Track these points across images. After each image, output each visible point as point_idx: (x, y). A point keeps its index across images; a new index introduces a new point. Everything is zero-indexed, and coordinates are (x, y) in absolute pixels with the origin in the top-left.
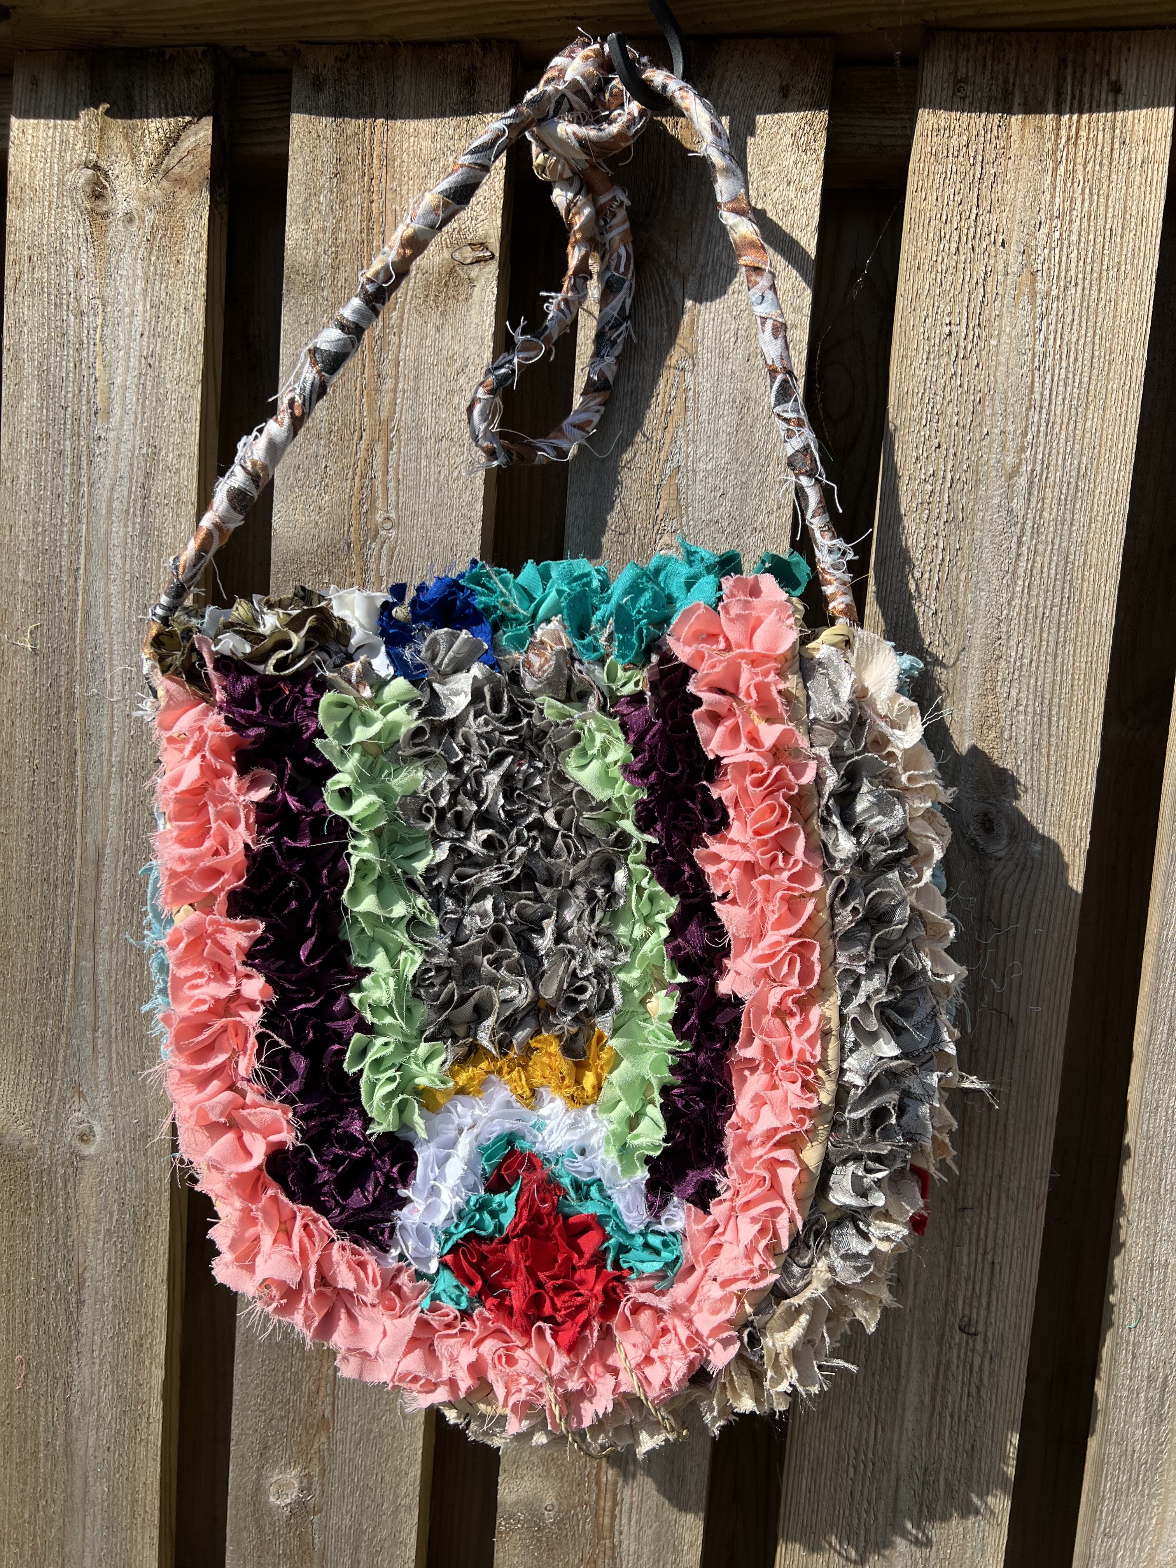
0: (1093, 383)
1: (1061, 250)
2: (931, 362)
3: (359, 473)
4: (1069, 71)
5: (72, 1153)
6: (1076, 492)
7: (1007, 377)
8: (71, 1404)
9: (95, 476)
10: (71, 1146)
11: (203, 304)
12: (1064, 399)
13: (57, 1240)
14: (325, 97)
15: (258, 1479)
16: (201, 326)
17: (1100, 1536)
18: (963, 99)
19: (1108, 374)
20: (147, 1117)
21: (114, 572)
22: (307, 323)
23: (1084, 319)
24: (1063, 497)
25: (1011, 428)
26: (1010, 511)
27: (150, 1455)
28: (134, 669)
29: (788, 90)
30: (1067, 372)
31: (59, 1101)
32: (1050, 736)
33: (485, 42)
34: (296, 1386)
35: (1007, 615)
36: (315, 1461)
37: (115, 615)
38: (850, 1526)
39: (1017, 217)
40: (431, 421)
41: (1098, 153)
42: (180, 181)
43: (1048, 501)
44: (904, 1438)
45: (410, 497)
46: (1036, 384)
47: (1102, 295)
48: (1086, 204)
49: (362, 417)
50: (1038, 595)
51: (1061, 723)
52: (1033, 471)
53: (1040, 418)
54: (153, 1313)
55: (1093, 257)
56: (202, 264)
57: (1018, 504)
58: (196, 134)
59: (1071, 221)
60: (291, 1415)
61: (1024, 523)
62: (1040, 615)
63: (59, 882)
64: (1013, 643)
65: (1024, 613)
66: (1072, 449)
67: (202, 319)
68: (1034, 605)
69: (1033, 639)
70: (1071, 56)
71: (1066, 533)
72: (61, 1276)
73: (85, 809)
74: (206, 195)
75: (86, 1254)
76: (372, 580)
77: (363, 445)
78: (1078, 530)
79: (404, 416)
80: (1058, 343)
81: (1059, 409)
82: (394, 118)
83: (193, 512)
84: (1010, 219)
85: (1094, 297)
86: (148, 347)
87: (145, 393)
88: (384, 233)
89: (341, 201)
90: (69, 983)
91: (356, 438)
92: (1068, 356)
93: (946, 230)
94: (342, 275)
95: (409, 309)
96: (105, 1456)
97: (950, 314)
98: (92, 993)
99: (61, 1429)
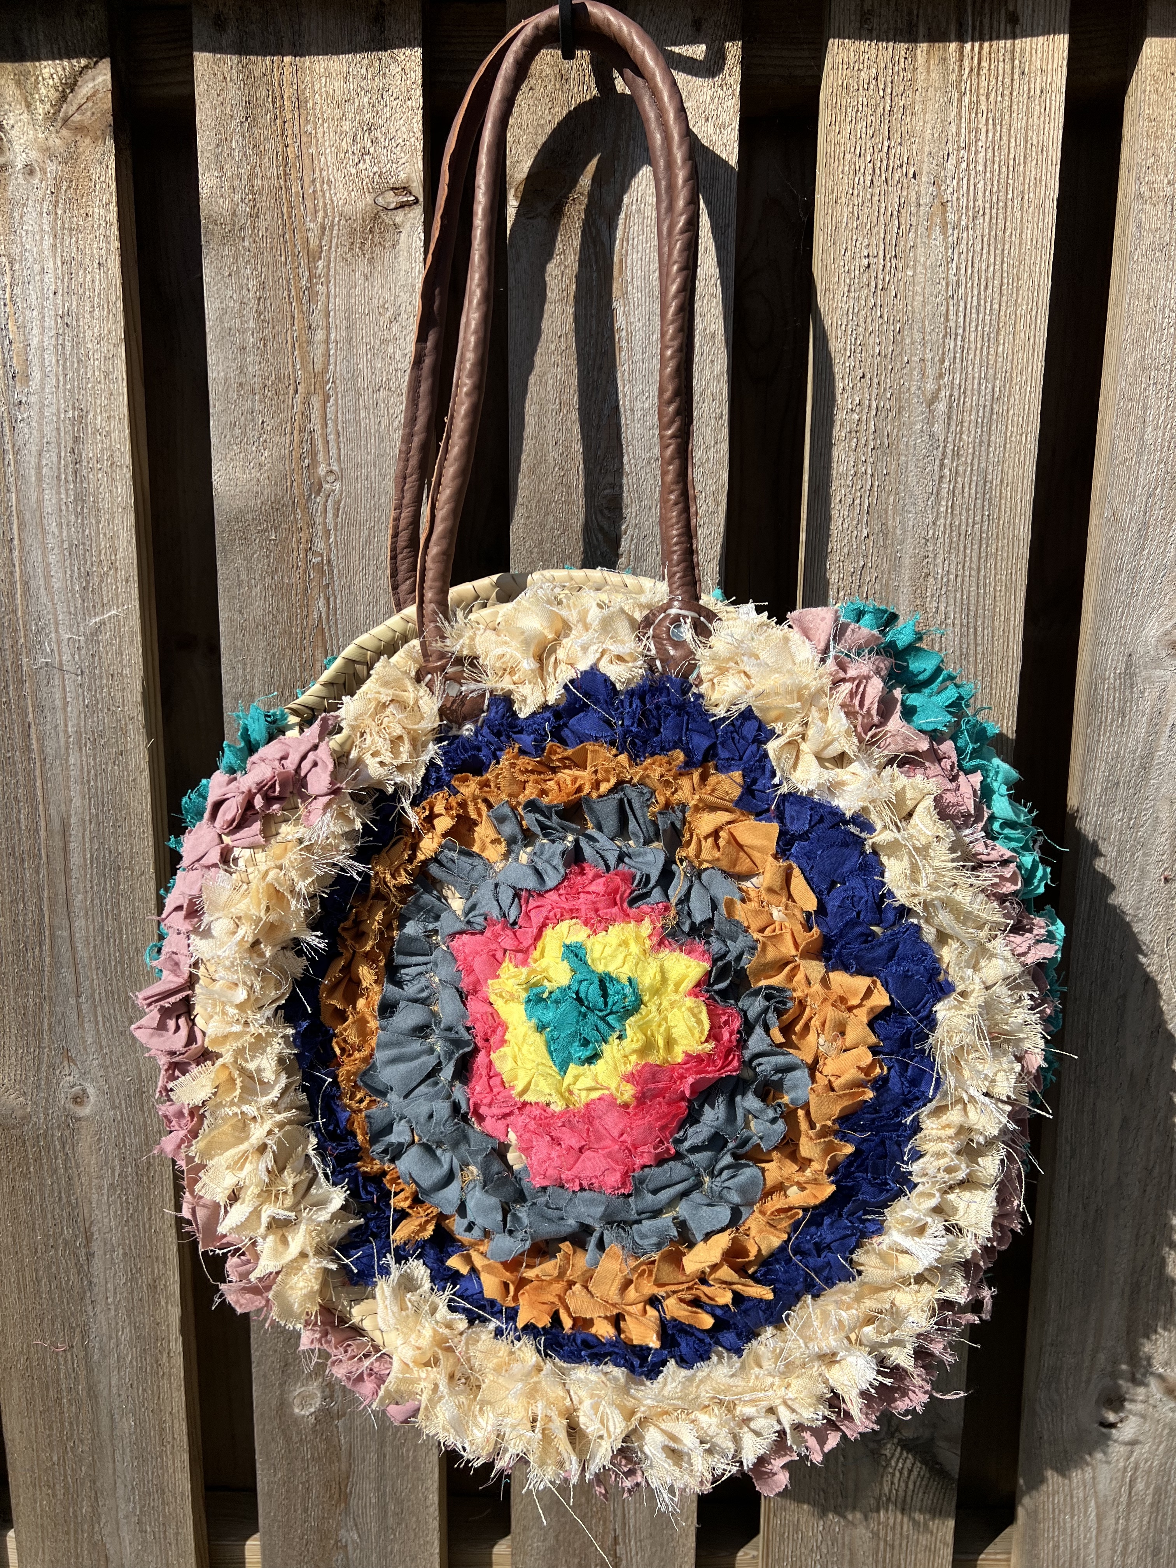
0: (1003, 309)
1: (969, 180)
2: (852, 294)
3: (297, 428)
5: (67, 1116)
7: (924, 306)
8: (90, 1350)
9: (20, 443)
10: (65, 1109)
11: (118, 259)
12: (977, 326)
13: (60, 1199)
14: (228, 35)
15: (281, 1394)
16: (119, 282)
18: (871, 31)
19: (1016, 300)
20: (140, 1074)
21: (51, 541)
22: (230, 275)
23: (992, 248)
24: (979, 420)
25: (929, 356)
26: (932, 436)
27: (174, 1386)
28: (82, 638)
29: (700, 24)
30: (979, 299)
31: (49, 1067)
32: (976, 645)
35: (934, 534)
37: (56, 585)
39: (927, 149)
40: (367, 372)
41: (1000, 84)
42: (81, 130)
43: (966, 424)
45: (351, 449)
46: (951, 312)
47: (1008, 224)
48: (990, 135)
49: (295, 371)
50: (961, 514)
51: (986, 632)
52: (951, 396)
53: (956, 345)
54: (165, 1256)
55: (998, 186)
56: (113, 217)
57: (938, 428)
58: (94, 79)
59: (977, 152)
61: (945, 447)
62: (963, 533)
63: (26, 856)
64: (939, 560)
65: (948, 531)
66: (986, 374)
67: (118, 274)
68: (957, 523)
69: (957, 555)
71: (984, 454)
72: (67, 1233)
73: (45, 781)
74: (110, 143)
75: (91, 1210)
76: (320, 534)
77: (299, 398)
78: (995, 450)
79: (338, 368)
80: (969, 271)
81: (973, 335)
82: (302, 55)
83: (129, 475)
84: (920, 151)
85: (1001, 226)
86: (64, 305)
87: (65, 354)
88: (302, 179)
89: (254, 146)
90: (47, 953)
91: (291, 392)
92: (979, 284)
93: (861, 163)
94: (262, 224)
95: (336, 258)
96: (129, 1393)
97: (867, 246)
98: (72, 961)
99: (82, 1374)
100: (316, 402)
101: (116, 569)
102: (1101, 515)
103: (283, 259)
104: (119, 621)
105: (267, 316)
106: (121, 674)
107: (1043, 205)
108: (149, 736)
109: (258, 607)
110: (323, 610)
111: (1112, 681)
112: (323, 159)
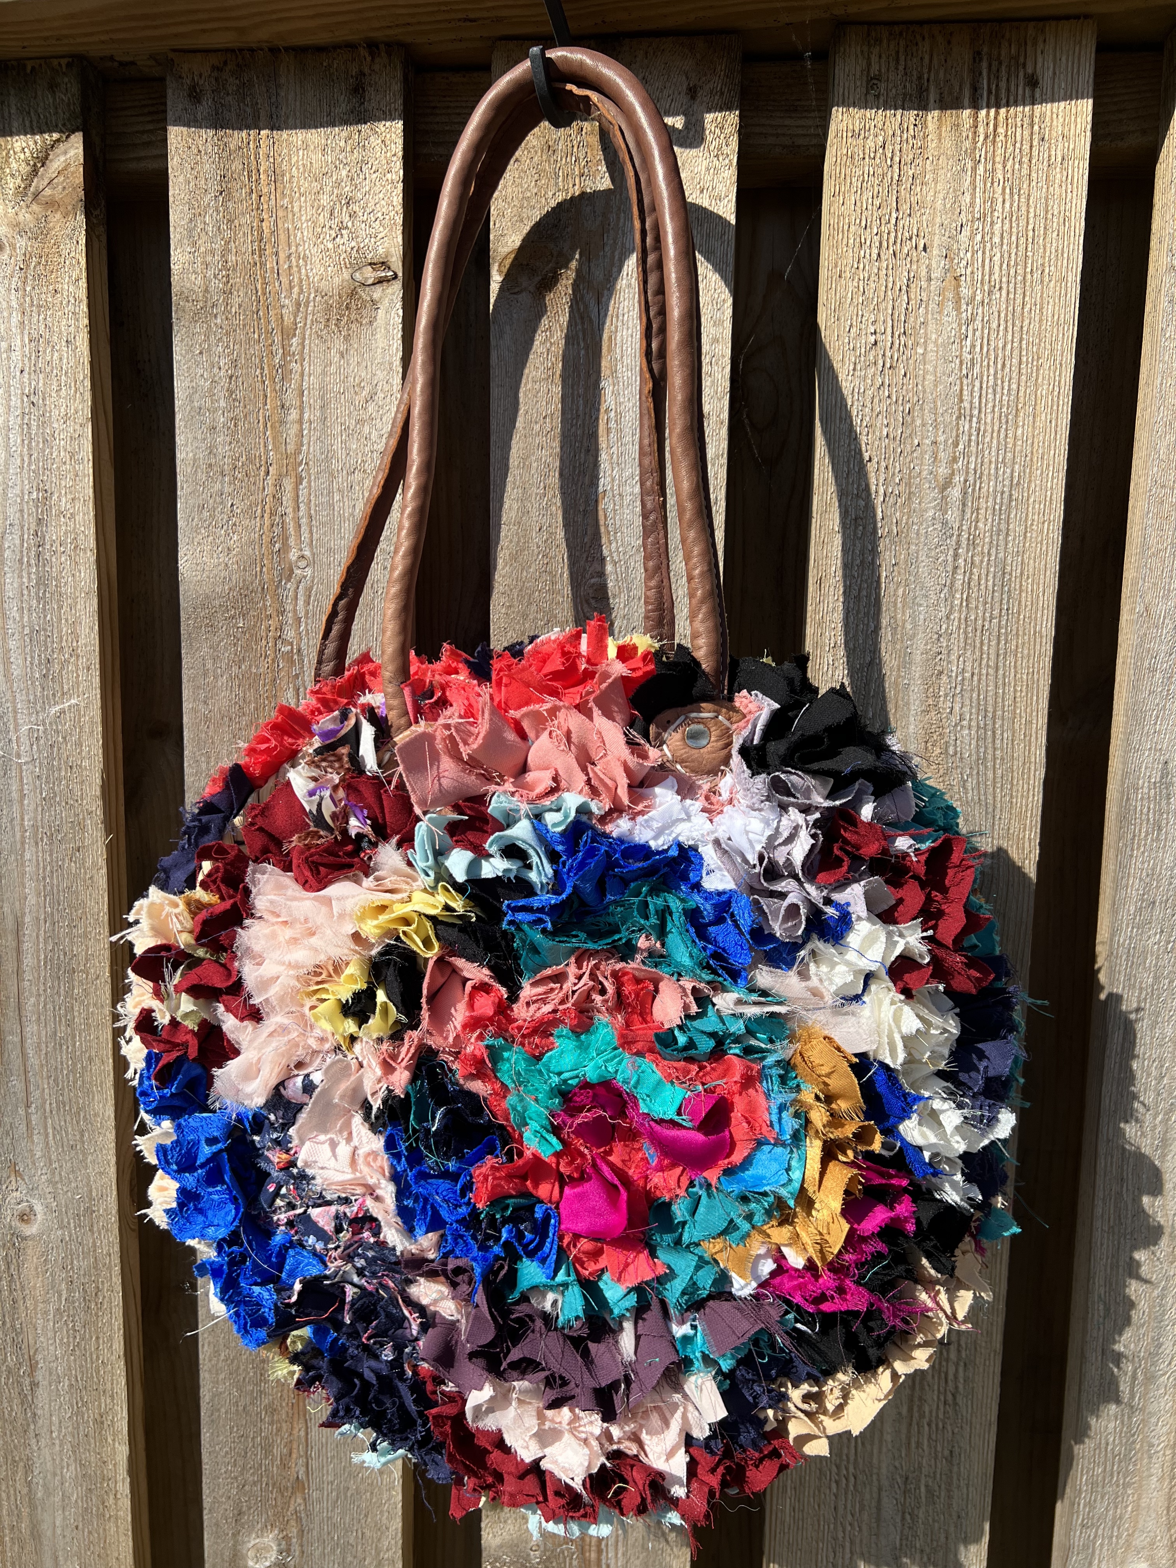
0: (1022, 389)
1: (984, 253)
2: (857, 373)
3: (268, 511)
4: (985, 65)
5: (13, 1235)
6: (1011, 501)
7: (936, 386)
8: (33, 1486)
10: (11, 1227)
11: (86, 337)
12: (994, 406)
13: (4, 1323)
14: (204, 109)
15: (234, 1545)
16: (86, 359)
17: (1079, 1528)
18: (877, 97)
19: (1037, 380)
20: (91, 1191)
21: (11, 626)
22: (201, 353)
23: (1010, 324)
24: (997, 507)
25: (941, 438)
26: (945, 523)
27: (121, 1530)
28: (41, 728)
29: (695, 92)
30: (996, 378)
32: (995, 749)
33: (373, 46)
34: (267, 1449)
35: (947, 629)
36: (293, 1523)
37: (16, 672)
38: (835, 1539)
39: (938, 220)
40: (341, 454)
41: (1017, 151)
42: (51, 204)
43: (982, 511)
44: (884, 1450)
45: (324, 534)
46: (965, 393)
47: (1027, 299)
48: (1007, 205)
49: (267, 451)
50: (977, 607)
51: (1005, 735)
52: (966, 481)
53: (971, 427)
54: (112, 1389)
55: (1016, 260)
56: (82, 293)
57: (952, 516)
58: (65, 153)
59: (992, 223)
60: (265, 1479)
61: (959, 535)
62: (979, 628)
65: (963, 626)
66: (1004, 458)
67: (86, 352)
68: (973, 618)
69: (973, 652)
70: (985, 49)
71: (1002, 543)
72: (11, 1360)
74: (81, 218)
75: (36, 1336)
76: (290, 621)
77: (270, 480)
78: (1014, 540)
79: (312, 449)
80: (985, 350)
81: (989, 417)
82: (279, 129)
83: (93, 559)
84: (931, 222)
85: (1019, 301)
86: (30, 384)
87: (30, 434)
88: (277, 254)
89: (229, 221)
91: (262, 473)
92: (995, 363)
93: (867, 235)
94: (236, 300)
95: (310, 335)
96: (74, 1534)
97: (874, 322)
98: (22, 1068)
99: (25, 1511)
100: (288, 484)
101: (78, 656)
102: (1132, 610)
103: (256, 336)
104: (79, 710)
105: (239, 395)
106: (80, 766)
107: (1064, 279)
108: (108, 830)
109: (223, 699)
111: (1146, 790)
112: (299, 234)
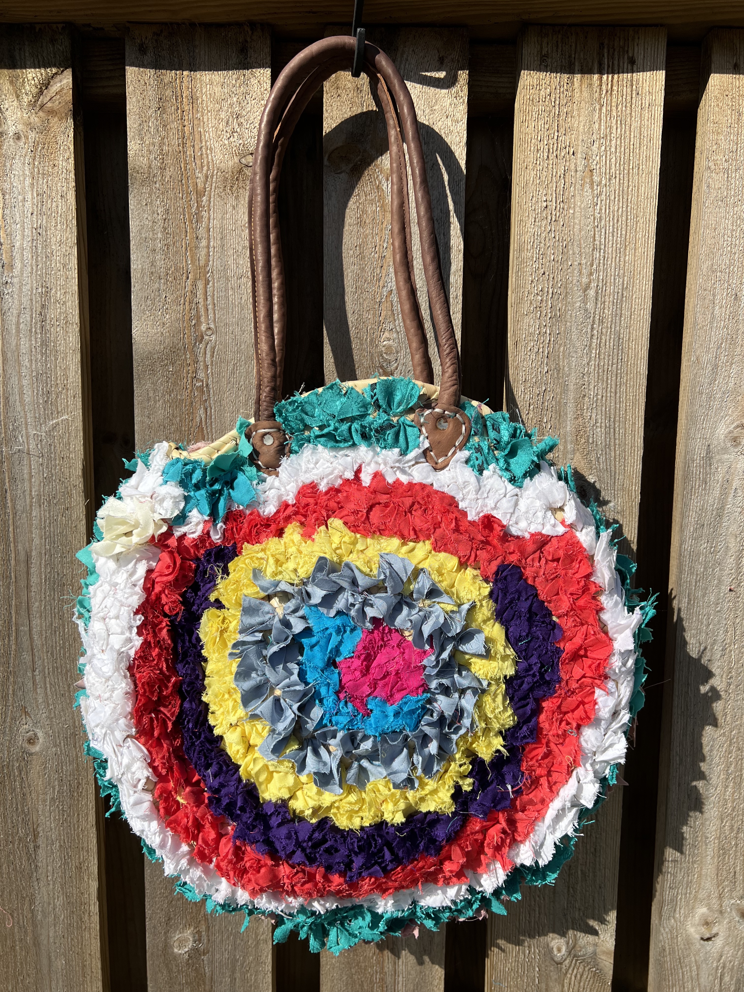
0: (628, 234)
1: (606, 157)
2: (537, 224)
3: (188, 300)
4: (606, 50)
5: (23, 752)
7: (580, 232)
8: (35, 912)
9: (5, 308)
10: (22, 747)
11: (74, 193)
12: (613, 244)
13: (17, 809)
14: (148, 57)
15: (166, 939)
16: (74, 208)
17: (668, 890)
18: (546, 66)
19: (636, 229)
20: (75, 722)
21: (24, 371)
22: (146, 205)
23: (621, 197)
24: (615, 301)
26: (586, 310)
28: (43, 434)
29: (443, 60)
30: (613, 228)
31: (12, 719)
32: (615, 439)
33: (253, 25)
35: (588, 371)
36: (203, 922)
37: (27, 399)
40: (234, 266)
41: (624, 100)
42: (51, 112)
43: (607, 303)
45: (222, 315)
46: (597, 236)
47: (630, 183)
48: (619, 130)
49: (187, 265)
50: (604, 358)
51: (621, 431)
52: (597, 286)
53: (600, 255)
54: (88, 846)
55: (624, 161)
56: (71, 167)
57: (590, 306)
58: (61, 81)
59: (611, 140)
61: (594, 317)
62: (606, 370)
65: (597, 369)
66: (619, 273)
67: (74, 203)
68: (602, 364)
69: (603, 384)
70: (606, 42)
71: (618, 321)
72: (21, 832)
73: (15, 527)
74: (71, 122)
75: (38, 816)
76: (201, 368)
77: (189, 282)
78: (625, 320)
79: (215, 263)
80: (607, 211)
81: (610, 250)
82: (195, 71)
83: (78, 329)
84: (577, 139)
85: (626, 185)
87: (37, 252)
88: (193, 146)
89: (164, 125)
90: (13, 642)
91: (184, 278)
92: (613, 219)
93: (541, 145)
94: (168, 173)
95: (214, 195)
96: (62, 941)
97: (546, 195)
98: (30, 647)
99: (30, 929)
100: (200, 285)
101: (67, 389)
102: (689, 360)
103: (181, 195)
104: (68, 423)
105: (170, 230)
106: (69, 457)
107: (651, 173)
108: (86, 498)
109: (160, 415)
110: (203, 416)
111: (698, 461)
112: (207, 135)
